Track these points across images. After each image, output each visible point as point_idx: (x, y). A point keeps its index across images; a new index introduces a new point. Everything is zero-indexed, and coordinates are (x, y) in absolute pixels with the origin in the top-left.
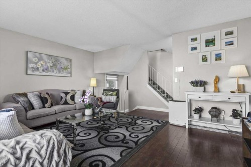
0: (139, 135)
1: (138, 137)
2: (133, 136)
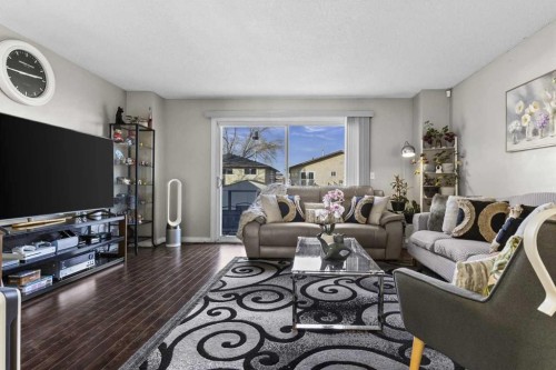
0: (210, 319)
1: (210, 313)
2: (223, 311)
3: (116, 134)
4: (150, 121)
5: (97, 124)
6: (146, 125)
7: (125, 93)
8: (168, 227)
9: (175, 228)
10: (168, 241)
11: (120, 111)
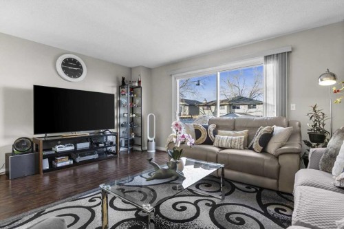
3: (123, 91)
4: (139, 82)
5: (113, 87)
6: (137, 84)
7: (131, 69)
8: (148, 141)
9: (151, 141)
10: (148, 149)
11: (123, 79)
